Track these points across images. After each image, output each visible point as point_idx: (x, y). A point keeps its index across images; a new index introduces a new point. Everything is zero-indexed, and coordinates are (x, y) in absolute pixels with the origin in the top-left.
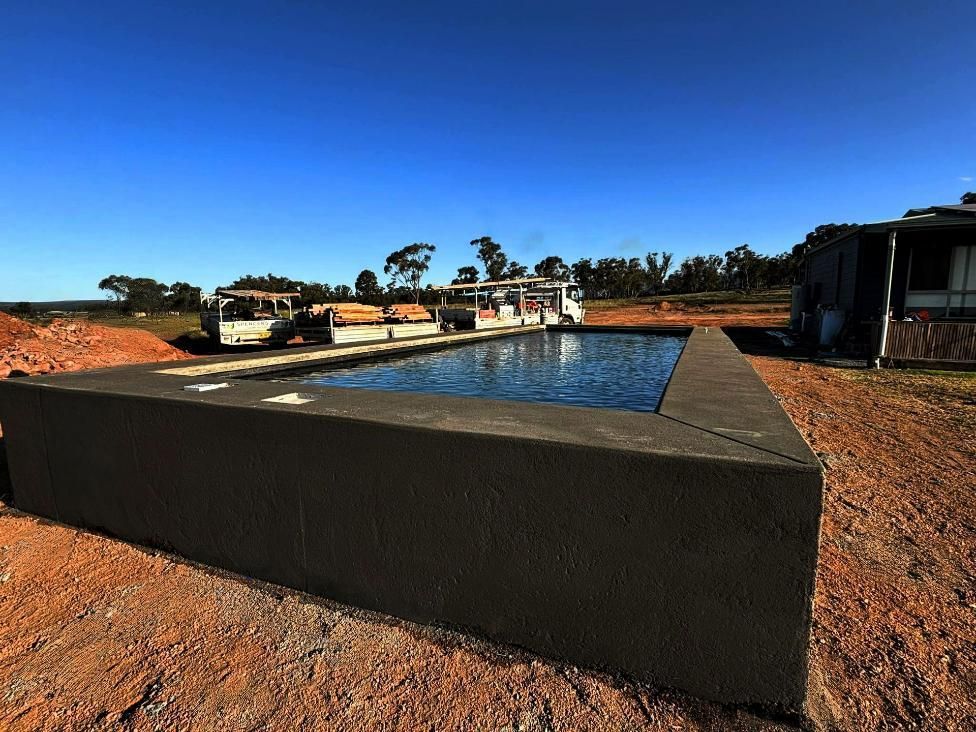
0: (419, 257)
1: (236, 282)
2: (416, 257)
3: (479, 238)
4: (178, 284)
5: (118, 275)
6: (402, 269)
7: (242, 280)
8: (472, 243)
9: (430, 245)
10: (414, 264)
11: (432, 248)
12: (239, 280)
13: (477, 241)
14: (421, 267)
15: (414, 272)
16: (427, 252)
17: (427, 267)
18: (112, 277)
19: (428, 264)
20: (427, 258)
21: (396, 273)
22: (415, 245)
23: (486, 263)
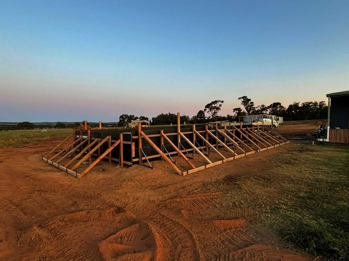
0: (217, 105)
1: (158, 116)
2: (216, 105)
3: (242, 97)
4: (141, 116)
5: (125, 114)
6: (211, 110)
7: (160, 115)
8: (239, 99)
9: (221, 101)
10: (215, 107)
11: (222, 102)
12: (159, 115)
13: (241, 98)
14: (218, 109)
15: (215, 111)
16: (220, 103)
17: (220, 109)
18: (123, 115)
19: (221, 108)
20: (220, 105)
21: (208, 111)
22: (216, 101)
23: (245, 106)
